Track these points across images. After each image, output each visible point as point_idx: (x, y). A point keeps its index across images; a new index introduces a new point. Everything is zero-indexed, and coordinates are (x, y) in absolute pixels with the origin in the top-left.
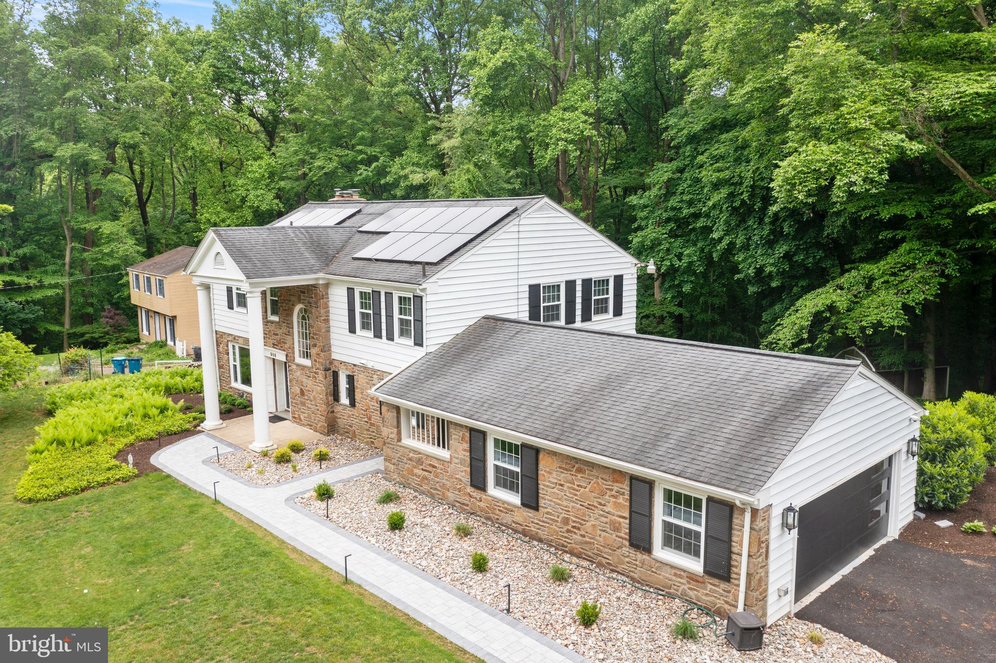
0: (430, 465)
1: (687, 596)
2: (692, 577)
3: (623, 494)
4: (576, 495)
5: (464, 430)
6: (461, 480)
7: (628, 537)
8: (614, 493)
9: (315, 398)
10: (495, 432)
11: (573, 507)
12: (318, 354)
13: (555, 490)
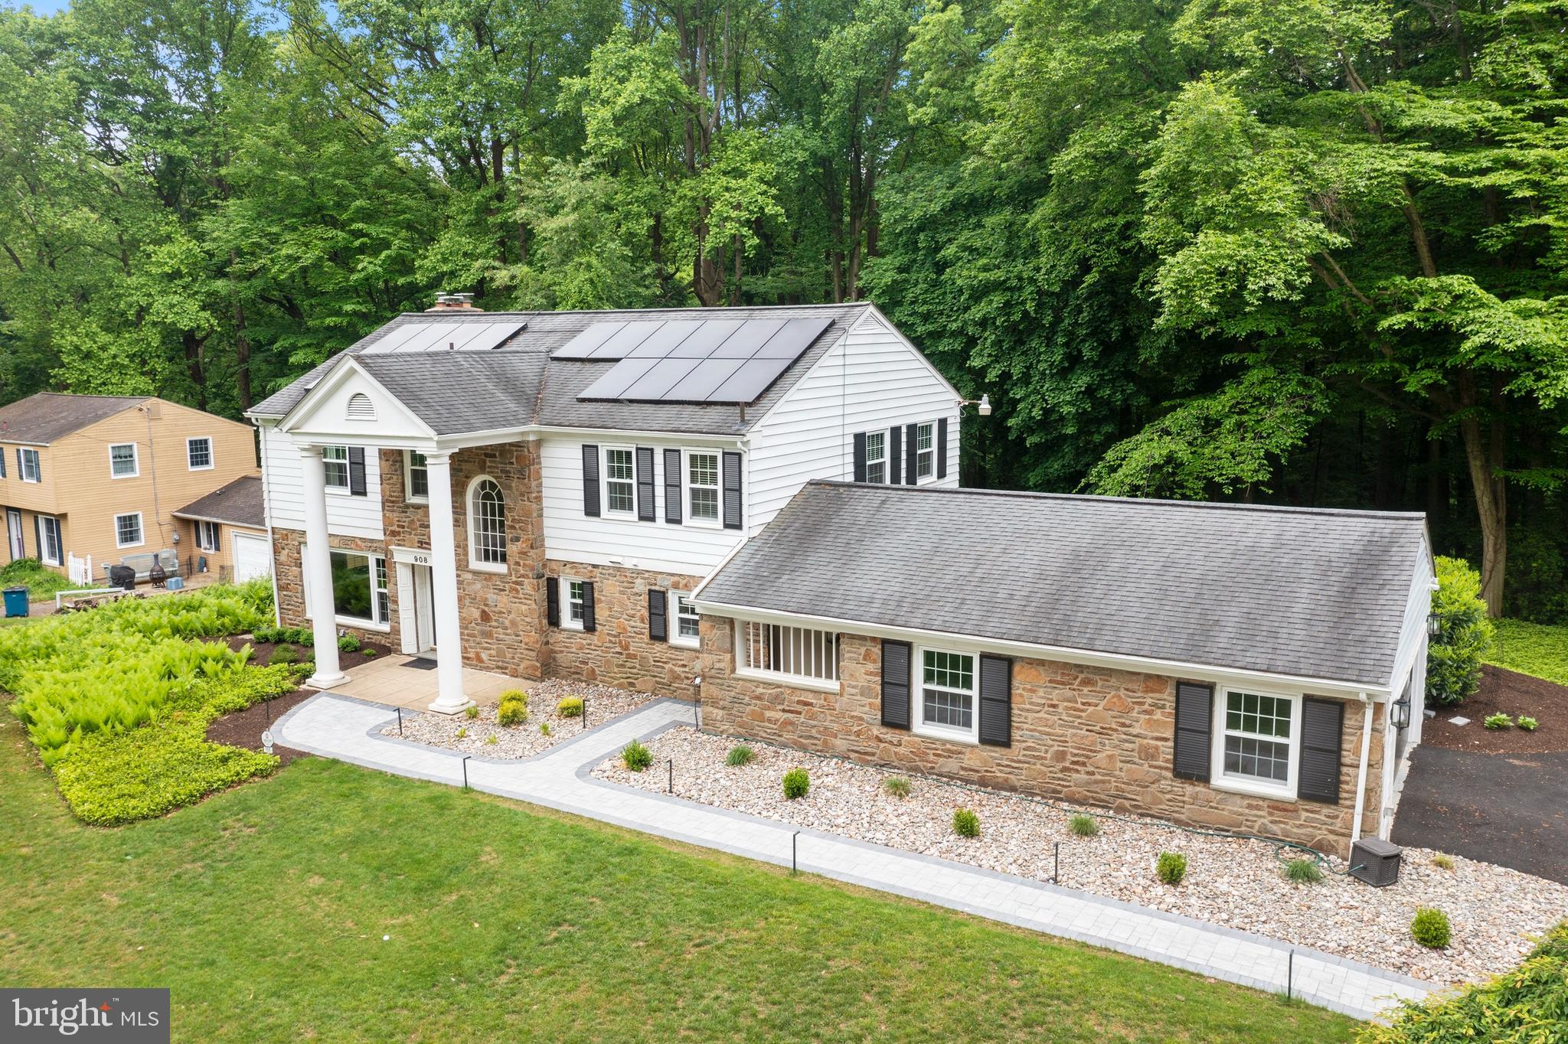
0: (799, 702)
1: (1268, 832)
2: (1277, 806)
3: (1163, 707)
4: (1080, 717)
5: (869, 643)
6: (861, 719)
7: (1171, 766)
8: (1146, 707)
9: (513, 623)
10: (925, 640)
11: (1074, 735)
12: (525, 553)
13: (1042, 715)
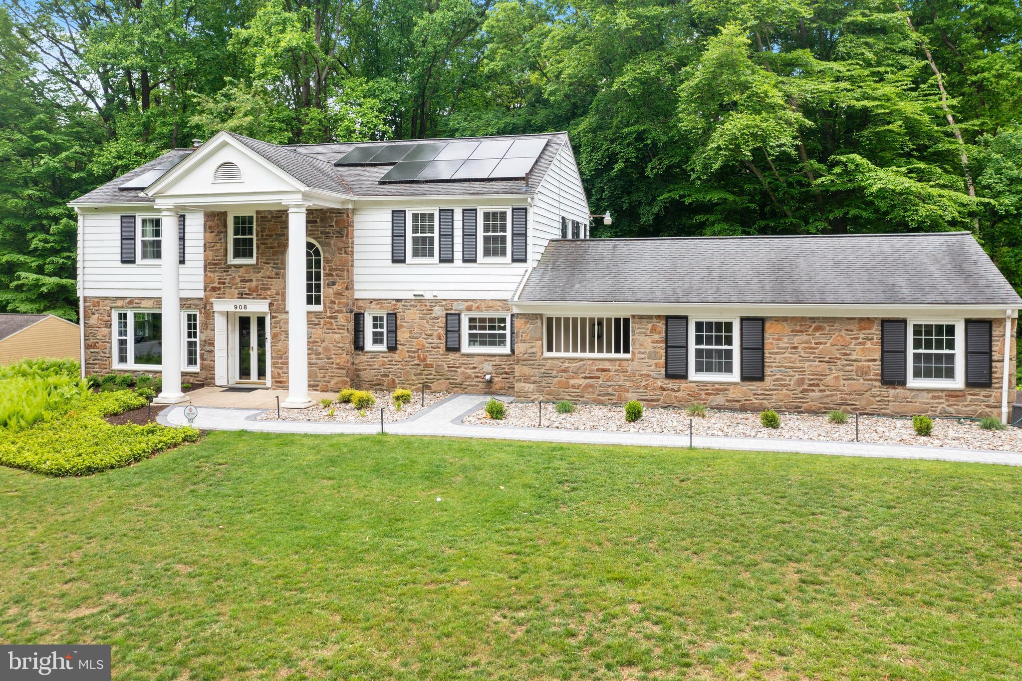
0: (598, 370)
1: (946, 412)
2: (952, 394)
3: (872, 339)
4: (814, 353)
5: (654, 320)
6: (649, 375)
7: (879, 378)
8: (860, 340)
9: (326, 349)
10: (698, 313)
11: (810, 366)
12: (340, 294)
13: (786, 355)
